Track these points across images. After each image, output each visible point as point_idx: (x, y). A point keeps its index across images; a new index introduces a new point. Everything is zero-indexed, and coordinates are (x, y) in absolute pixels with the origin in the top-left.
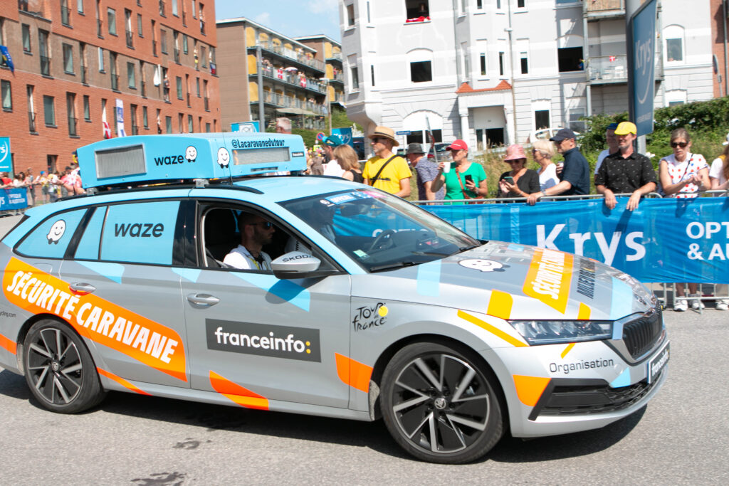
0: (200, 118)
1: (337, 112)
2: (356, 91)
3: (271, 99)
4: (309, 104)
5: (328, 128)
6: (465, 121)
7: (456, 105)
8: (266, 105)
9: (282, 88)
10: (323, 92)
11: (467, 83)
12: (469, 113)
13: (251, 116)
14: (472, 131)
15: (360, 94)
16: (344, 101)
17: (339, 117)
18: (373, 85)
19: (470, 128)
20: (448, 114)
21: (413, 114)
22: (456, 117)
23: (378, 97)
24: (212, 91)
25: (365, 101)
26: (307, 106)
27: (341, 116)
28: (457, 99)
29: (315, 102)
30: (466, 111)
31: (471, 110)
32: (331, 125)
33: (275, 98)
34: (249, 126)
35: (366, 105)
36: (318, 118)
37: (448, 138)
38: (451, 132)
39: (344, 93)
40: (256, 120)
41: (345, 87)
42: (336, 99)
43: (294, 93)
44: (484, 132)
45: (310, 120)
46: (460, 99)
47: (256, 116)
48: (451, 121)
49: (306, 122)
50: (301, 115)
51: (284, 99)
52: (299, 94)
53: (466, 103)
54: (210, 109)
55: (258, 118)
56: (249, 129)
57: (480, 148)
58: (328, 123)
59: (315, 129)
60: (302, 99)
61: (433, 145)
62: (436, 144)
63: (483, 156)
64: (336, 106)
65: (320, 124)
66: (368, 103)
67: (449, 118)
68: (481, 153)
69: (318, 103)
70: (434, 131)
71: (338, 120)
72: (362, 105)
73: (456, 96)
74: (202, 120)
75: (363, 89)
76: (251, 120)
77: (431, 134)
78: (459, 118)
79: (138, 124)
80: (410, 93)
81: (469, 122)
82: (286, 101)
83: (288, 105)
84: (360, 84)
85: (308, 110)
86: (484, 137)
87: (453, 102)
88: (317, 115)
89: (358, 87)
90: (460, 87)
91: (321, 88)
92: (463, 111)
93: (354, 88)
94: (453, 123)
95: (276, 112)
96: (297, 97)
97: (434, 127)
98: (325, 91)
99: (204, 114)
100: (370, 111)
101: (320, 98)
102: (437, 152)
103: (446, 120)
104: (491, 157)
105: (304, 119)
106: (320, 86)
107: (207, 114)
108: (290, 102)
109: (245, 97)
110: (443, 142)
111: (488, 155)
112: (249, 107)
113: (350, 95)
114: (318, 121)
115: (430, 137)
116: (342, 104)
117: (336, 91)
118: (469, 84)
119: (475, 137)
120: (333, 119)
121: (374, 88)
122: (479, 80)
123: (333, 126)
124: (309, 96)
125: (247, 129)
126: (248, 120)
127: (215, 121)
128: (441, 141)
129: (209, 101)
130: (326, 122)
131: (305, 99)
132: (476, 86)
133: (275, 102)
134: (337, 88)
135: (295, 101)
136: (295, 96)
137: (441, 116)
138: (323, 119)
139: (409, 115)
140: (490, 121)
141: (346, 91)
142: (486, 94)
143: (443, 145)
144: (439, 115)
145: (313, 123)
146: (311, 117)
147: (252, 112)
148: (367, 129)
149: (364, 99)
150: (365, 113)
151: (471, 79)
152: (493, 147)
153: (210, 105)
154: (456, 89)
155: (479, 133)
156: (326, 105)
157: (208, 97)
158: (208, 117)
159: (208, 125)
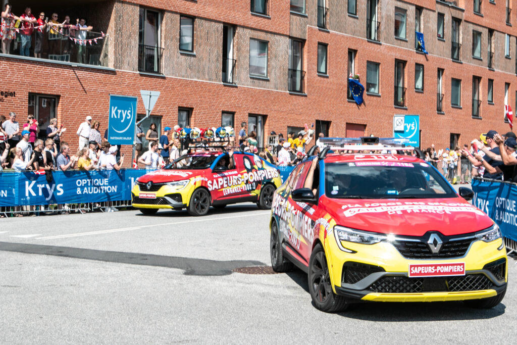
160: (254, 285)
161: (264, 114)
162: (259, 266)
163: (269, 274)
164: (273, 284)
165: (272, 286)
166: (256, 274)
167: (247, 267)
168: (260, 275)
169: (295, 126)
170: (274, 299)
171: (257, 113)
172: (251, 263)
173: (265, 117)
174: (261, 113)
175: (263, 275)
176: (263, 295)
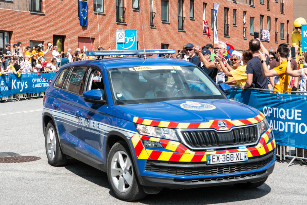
0: (276, 19)
54: (284, 11)
74: (278, 20)
79: (229, 23)
99: (279, 16)
107: (282, 16)
127: (288, 21)
129: (284, 6)
153: (284, 8)
157: (284, 3)
158: (283, 18)
159: (282, 24)
160: (10, 172)
161: (10, 30)
162: (13, 156)
163: (23, 162)
164: (26, 170)
165: (26, 171)
166: (12, 163)
167: (4, 157)
168: (15, 163)
169: (36, 40)
170: (28, 182)
171: (4, 30)
172: (7, 154)
173: (10, 33)
174: (7, 30)
175: (17, 163)
176: (19, 179)
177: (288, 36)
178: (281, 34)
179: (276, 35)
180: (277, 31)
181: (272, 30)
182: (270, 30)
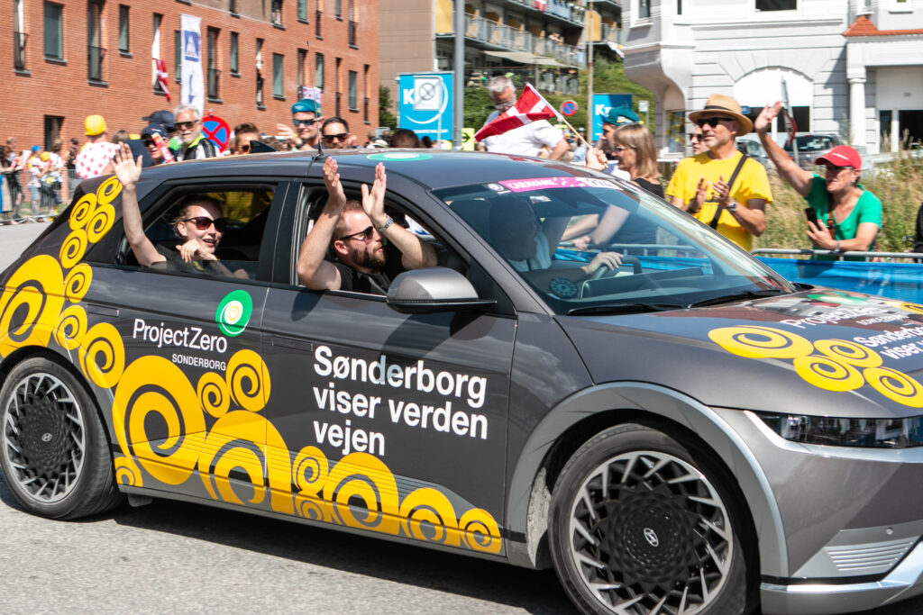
0: (339, 61)
1: (603, 62)
2: (645, 22)
3: (476, 29)
4: (549, 44)
5: (585, 92)
6: (858, 93)
7: (843, 59)
8: (468, 43)
9: (499, 11)
10: (577, 21)
11: (867, 16)
12: (867, 79)
13: (436, 62)
14: (872, 112)
15: (652, 30)
16: (619, 42)
17: (607, 72)
18: (680, 12)
19: (867, 106)
20: (825, 77)
21: (754, 73)
22: (840, 83)
23: (688, 37)
24: (364, 8)
25: (661, 43)
26: (546, 47)
27: (611, 71)
28: (845, 47)
29: (562, 40)
30: (863, 71)
31: (872, 71)
32: (590, 87)
33: (485, 29)
34: (434, 82)
35: (663, 51)
36: (565, 71)
37: (822, 123)
38: (830, 113)
39: (619, 25)
40: (445, 69)
41: (624, 15)
42: (603, 37)
43: (521, 21)
44: (895, 115)
45: (550, 76)
46: (853, 49)
47: (445, 63)
48: (830, 91)
49: (542, 79)
50: (534, 65)
51: (501, 32)
52: (532, 23)
53: (863, 55)
54: (359, 44)
55: (451, 67)
56: (434, 87)
57: (885, 148)
58: (586, 82)
59: (558, 93)
60: (536, 34)
61: (793, 137)
62: (798, 134)
63: (892, 163)
64: (603, 51)
65: (568, 83)
66: (666, 47)
67: (827, 85)
68: (887, 158)
69: (567, 42)
70: (795, 109)
71: (605, 78)
72: (654, 52)
73: (842, 41)
74: (343, 63)
75: (659, 18)
76: (436, 68)
77: (791, 115)
78: (848, 85)
79: (220, 67)
80: (750, 32)
81: (867, 95)
82: (505, 36)
83: (509, 43)
84: (653, 9)
85: (547, 55)
86: (895, 125)
87: (837, 53)
88: (563, 66)
89: (649, 15)
90: (853, 24)
91: (575, 14)
92: (856, 73)
93: (641, 17)
94: (834, 95)
95: (484, 55)
96: (527, 29)
97: (797, 101)
98: (582, 20)
99: (346, 53)
100: (671, 63)
101: (571, 33)
102: (800, 150)
103: (820, 90)
104: (909, 166)
105: (538, 73)
106: (572, 9)
107: (352, 53)
108: (513, 39)
109: (426, 25)
110: (812, 132)
111: (903, 162)
112: (433, 45)
113: (633, 30)
114: (565, 78)
115: (787, 121)
116: (613, 46)
117: (604, 20)
118: (872, 20)
119: (877, 125)
120: (595, 76)
121: (680, 19)
122: (891, 13)
123: (594, 89)
124: (550, 28)
125: (428, 88)
126: (430, 67)
127: (367, 67)
128: (808, 130)
129: (358, 29)
130: (581, 80)
131: (543, 34)
132: (884, 23)
133: (485, 37)
134: (606, 15)
135: (522, 37)
136: (522, 27)
137: (811, 80)
138: (576, 75)
139: (746, 75)
140: (908, 95)
141: (624, 21)
142: (904, 40)
143: (811, 138)
144: (806, 77)
145: (554, 82)
146: (551, 70)
147: (438, 53)
148: (663, 97)
149: (659, 38)
150: (659, 68)
151: (876, 10)
152: (914, 147)
153: (358, 35)
154: (844, 28)
155: (885, 117)
156: (584, 48)
157: (356, 20)
158: (355, 60)
159: (353, 74)
177: (366, 104)
178: (350, 98)
179: (338, 100)
180: (341, 91)
181: (327, 88)
182: (322, 88)
